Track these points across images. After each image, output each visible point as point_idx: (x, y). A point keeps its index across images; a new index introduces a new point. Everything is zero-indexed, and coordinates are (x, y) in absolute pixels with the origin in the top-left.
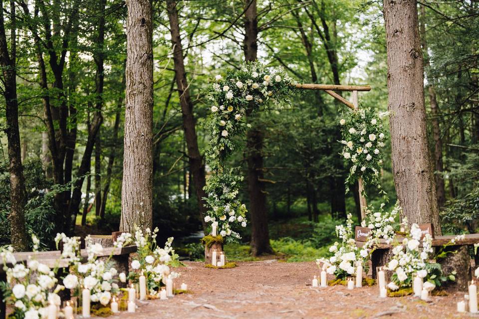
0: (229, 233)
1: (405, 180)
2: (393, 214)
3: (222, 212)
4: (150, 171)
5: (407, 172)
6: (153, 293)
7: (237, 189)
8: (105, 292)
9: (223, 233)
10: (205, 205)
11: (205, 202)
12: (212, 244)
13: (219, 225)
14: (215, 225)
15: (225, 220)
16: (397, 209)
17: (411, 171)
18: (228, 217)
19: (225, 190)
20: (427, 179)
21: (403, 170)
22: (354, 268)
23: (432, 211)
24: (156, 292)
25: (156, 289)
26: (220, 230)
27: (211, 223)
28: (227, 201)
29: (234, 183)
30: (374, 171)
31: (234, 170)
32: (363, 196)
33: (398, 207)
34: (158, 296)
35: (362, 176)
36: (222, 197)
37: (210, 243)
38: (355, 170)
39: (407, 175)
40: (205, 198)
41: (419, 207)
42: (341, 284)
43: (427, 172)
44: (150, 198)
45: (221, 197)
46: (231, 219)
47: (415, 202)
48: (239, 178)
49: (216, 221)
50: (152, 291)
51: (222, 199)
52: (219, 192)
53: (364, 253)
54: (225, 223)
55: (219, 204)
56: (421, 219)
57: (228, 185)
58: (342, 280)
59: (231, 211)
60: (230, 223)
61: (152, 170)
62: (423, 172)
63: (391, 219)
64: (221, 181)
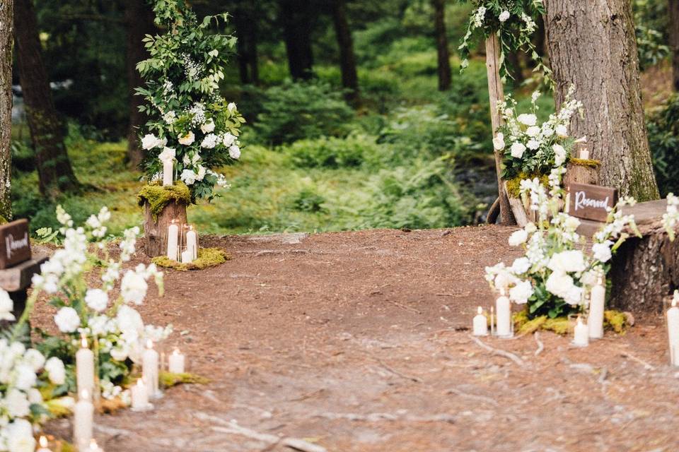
0: (201, 176)
1: (574, 35)
2: (564, 117)
3: (186, 126)
4: (9, 26)
5: (580, 18)
6: (111, 392)
7: (221, 68)
8: (17, 421)
9: (188, 176)
10: (142, 108)
11: (142, 101)
12: (165, 207)
13: (177, 157)
14: (168, 156)
15: (193, 144)
16: (572, 107)
17: (588, 15)
18: (200, 136)
19: (193, 71)
20: (622, 33)
21: (572, 13)
22: (582, 290)
23: (632, 106)
24: (118, 388)
25: (118, 381)
26: (180, 169)
27: (157, 151)
28: (197, 96)
29: (215, 53)
30: (525, 19)
31: (213, 20)
32: (504, 79)
33: (574, 101)
34: (125, 399)
35: (499, 33)
36: (185, 87)
37: (161, 204)
38: (483, 18)
39: (580, 23)
40: (140, 91)
41: (604, 97)
42: (550, 330)
43: (622, 17)
44: (7, 94)
45: (182, 88)
46: (209, 142)
47: (596, 85)
48: (225, 42)
49: (168, 145)
50: (108, 385)
51: (183, 93)
52: (177, 75)
53: (603, 252)
54: (191, 152)
55: (178, 104)
56: (609, 123)
57: (198, 59)
58: (548, 318)
59: (208, 122)
60: (204, 152)
61: (12, 23)
62: (614, 17)
63: (562, 131)
64: (183, 49)
